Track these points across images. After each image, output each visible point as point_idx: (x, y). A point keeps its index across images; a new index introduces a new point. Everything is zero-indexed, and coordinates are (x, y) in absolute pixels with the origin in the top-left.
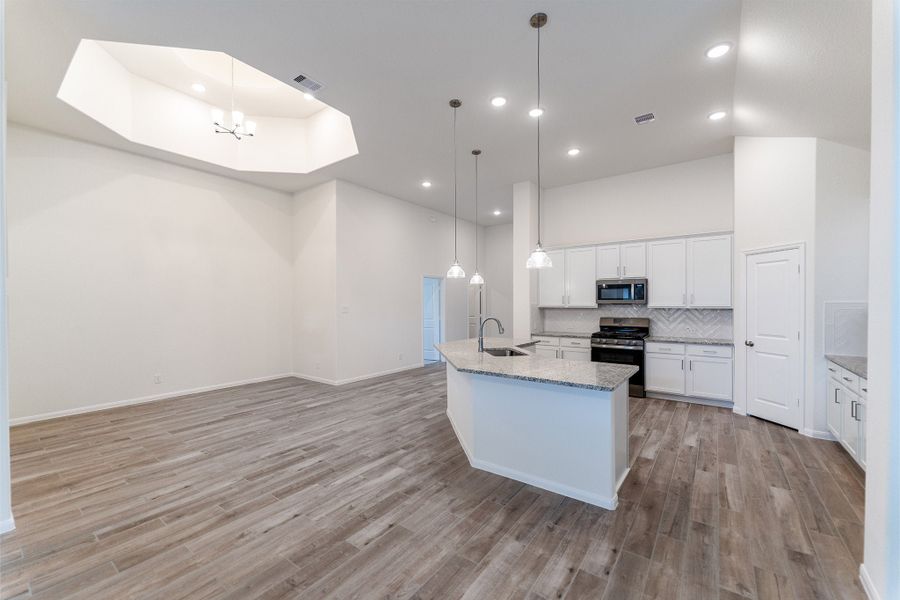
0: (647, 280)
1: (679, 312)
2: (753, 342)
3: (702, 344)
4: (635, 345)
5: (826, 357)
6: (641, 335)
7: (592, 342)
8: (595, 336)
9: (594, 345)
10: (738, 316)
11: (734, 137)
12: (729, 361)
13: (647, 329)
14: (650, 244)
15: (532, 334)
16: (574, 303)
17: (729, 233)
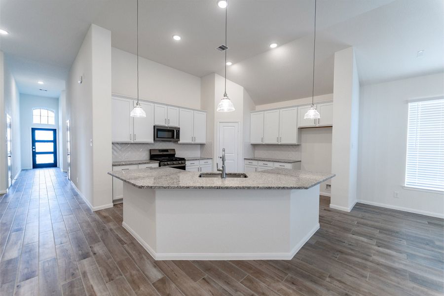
0: (180, 128)
3: (204, 159)
11: (215, 73)
12: (211, 165)
13: (174, 155)
14: (181, 109)
15: (113, 165)
16: (138, 140)
17: (205, 112)
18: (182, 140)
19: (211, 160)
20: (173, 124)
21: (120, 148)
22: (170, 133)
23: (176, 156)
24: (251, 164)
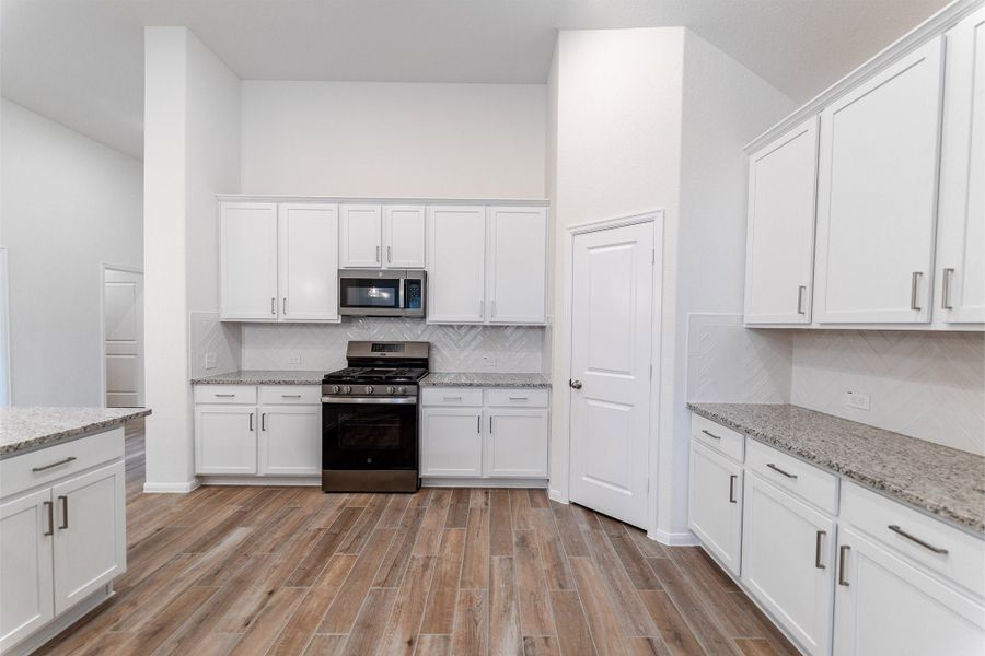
0: (425, 274)
1: (473, 332)
2: (581, 381)
3: (508, 386)
4: (403, 394)
5: (690, 407)
6: (414, 373)
7: (324, 394)
8: (330, 379)
9: (327, 399)
10: (560, 337)
11: (557, 31)
12: (544, 413)
13: (426, 361)
14: (433, 209)
15: (194, 382)
17: (543, 205)
19: (543, 393)
20: (404, 260)
24: (713, 442)
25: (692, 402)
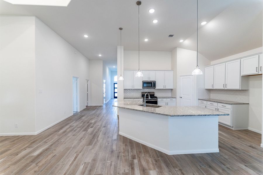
0: (156, 81)
2: (182, 97)
3: (170, 98)
4: (155, 99)
11: (177, 48)
13: (154, 95)
14: (156, 71)
15: (124, 98)
16: (136, 88)
17: (172, 71)
18: (157, 87)
19: (175, 99)
20: (152, 79)
21: (129, 91)
22: (151, 84)
23: (155, 96)
24: (202, 103)
25: (199, 98)
